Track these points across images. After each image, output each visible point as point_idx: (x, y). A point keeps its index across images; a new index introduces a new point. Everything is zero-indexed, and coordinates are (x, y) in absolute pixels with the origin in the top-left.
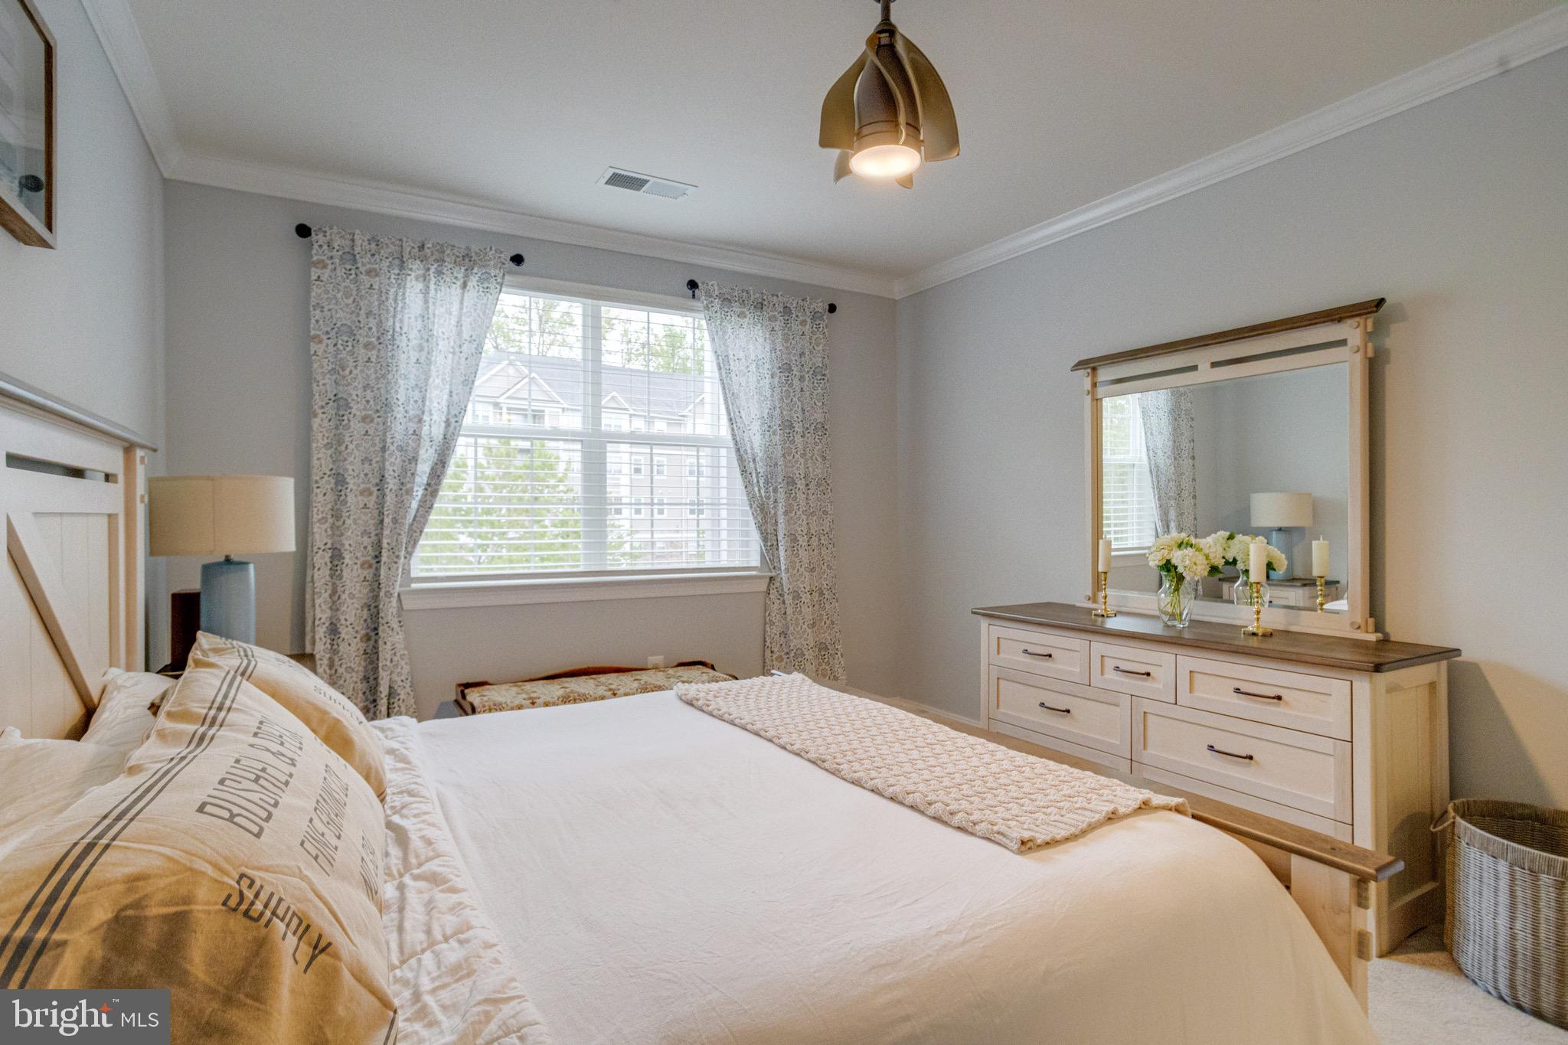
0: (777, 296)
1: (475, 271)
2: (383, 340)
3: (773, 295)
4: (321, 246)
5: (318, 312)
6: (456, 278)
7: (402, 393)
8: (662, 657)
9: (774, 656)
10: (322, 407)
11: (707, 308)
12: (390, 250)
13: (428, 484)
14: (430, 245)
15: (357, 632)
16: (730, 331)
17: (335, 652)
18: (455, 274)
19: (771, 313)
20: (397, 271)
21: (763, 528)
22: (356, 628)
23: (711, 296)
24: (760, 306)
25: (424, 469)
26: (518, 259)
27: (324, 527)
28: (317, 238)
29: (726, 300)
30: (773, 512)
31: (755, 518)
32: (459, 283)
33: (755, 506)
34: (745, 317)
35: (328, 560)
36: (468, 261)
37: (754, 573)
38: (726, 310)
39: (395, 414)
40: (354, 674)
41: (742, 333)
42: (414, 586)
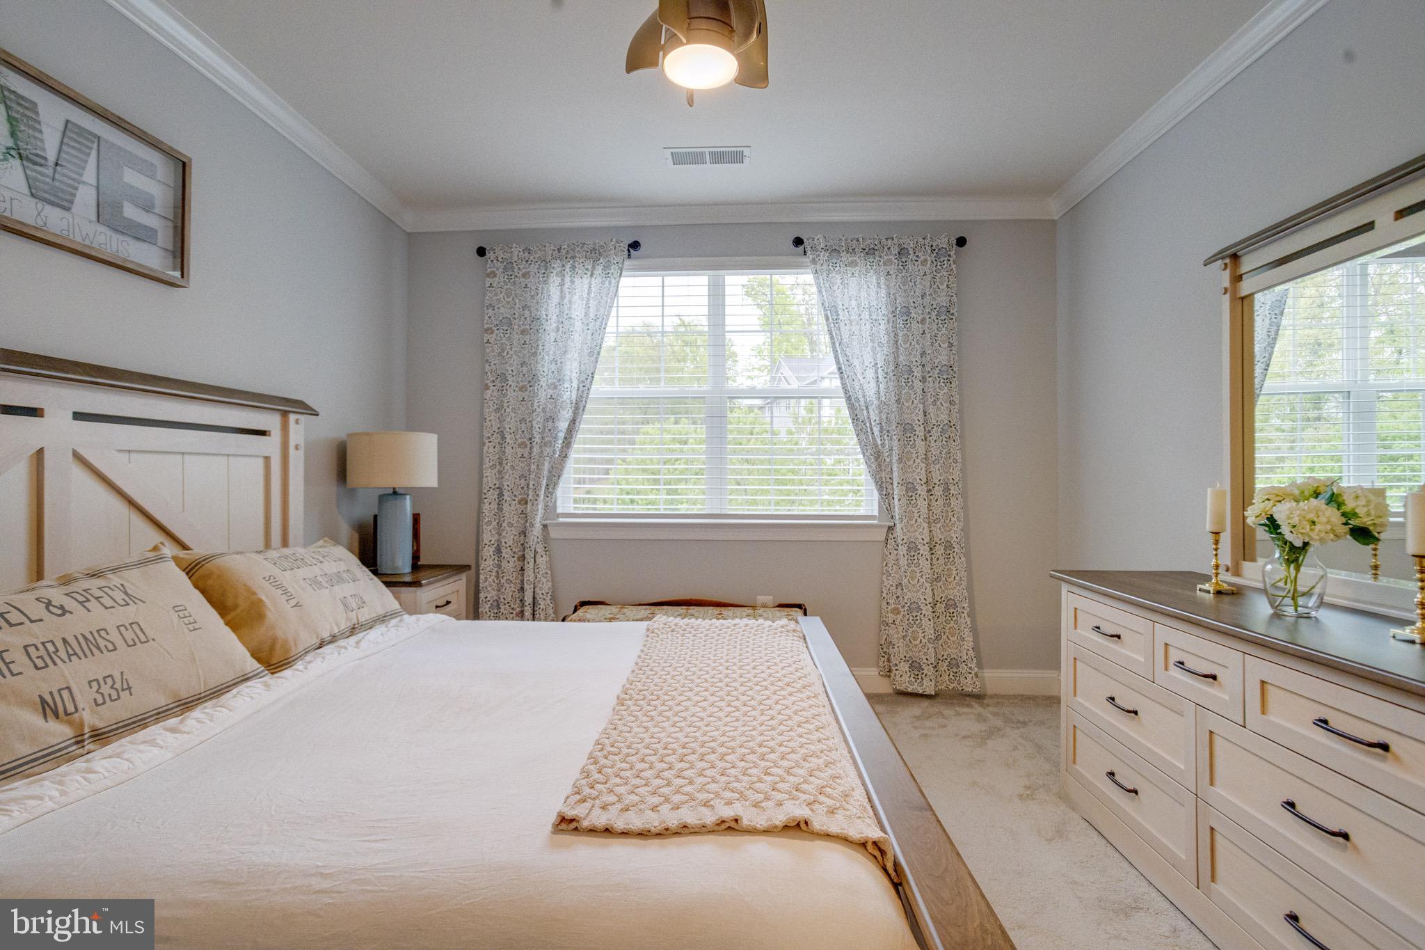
0: (893, 239)
1: (601, 261)
2: (531, 327)
3: (887, 239)
4: (492, 261)
5: (490, 310)
6: (587, 269)
7: (545, 368)
8: (771, 597)
9: (890, 608)
10: (493, 381)
11: (814, 261)
12: (538, 255)
13: (565, 438)
14: (565, 246)
15: (514, 553)
16: (839, 281)
17: (499, 566)
18: (587, 267)
19: (886, 258)
20: (543, 271)
21: (878, 477)
22: (514, 550)
23: (817, 250)
24: (870, 252)
25: (563, 425)
26: (635, 245)
27: (494, 471)
28: (490, 255)
29: (834, 251)
30: (888, 460)
31: (869, 466)
32: (589, 273)
33: (868, 454)
34: (857, 265)
35: (496, 497)
36: (595, 254)
37: (875, 522)
38: (834, 261)
39: (541, 383)
40: (512, 585)
41: (853, 282)
42: (561, 520)
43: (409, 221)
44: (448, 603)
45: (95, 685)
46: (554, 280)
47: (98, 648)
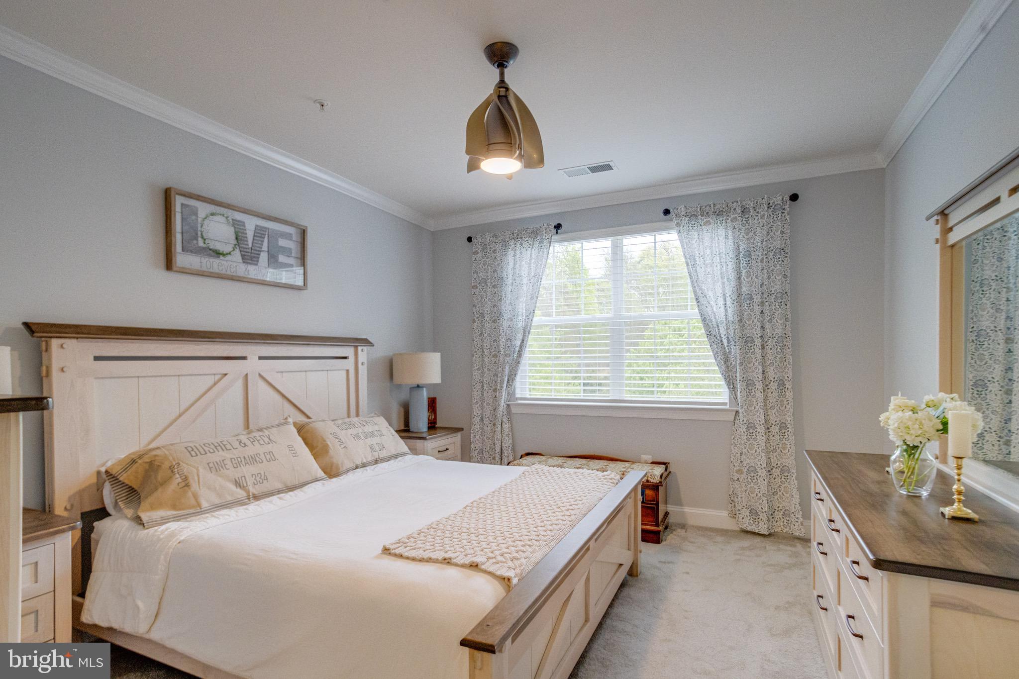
0: (737, 202)
1: (538, 238)
2: (497, 283)
3: (733, 203)
4: (476, 244)
5: (475, 274)
6: (530, 244)
7: (506, 308)
9: (735, 469)
10: (478, 318)
11: (678, 225)
12: (501, 239)
13: (519, 351)
14: (516, 231)
15: (490, 421)
16: (696, 237)
18: (530, 243)
19: (732, 216)
20: (504, 248)
21: (727, 375)
22: (490, 419)
23: (680, 217)
24: (719, 213)
25: (518, 343)
26: (558, 227)
27: (479, 372)
28: (474, 241)
29: (692, 216)
30: (734, 363)
31: (720, 368)
32: (531, 247)
33: (719, 359)
34: (710, 224)
35: (480, 387)
36: (535, 234)
37: (728, 407)
38: (693, 223)
39: (504, 317)
41: (707, 236)
42: (518, 401)
43: (432, 225)
44: (447, 449)
45: (254, 476)
46: (511, 253)
47: (256, 461)
